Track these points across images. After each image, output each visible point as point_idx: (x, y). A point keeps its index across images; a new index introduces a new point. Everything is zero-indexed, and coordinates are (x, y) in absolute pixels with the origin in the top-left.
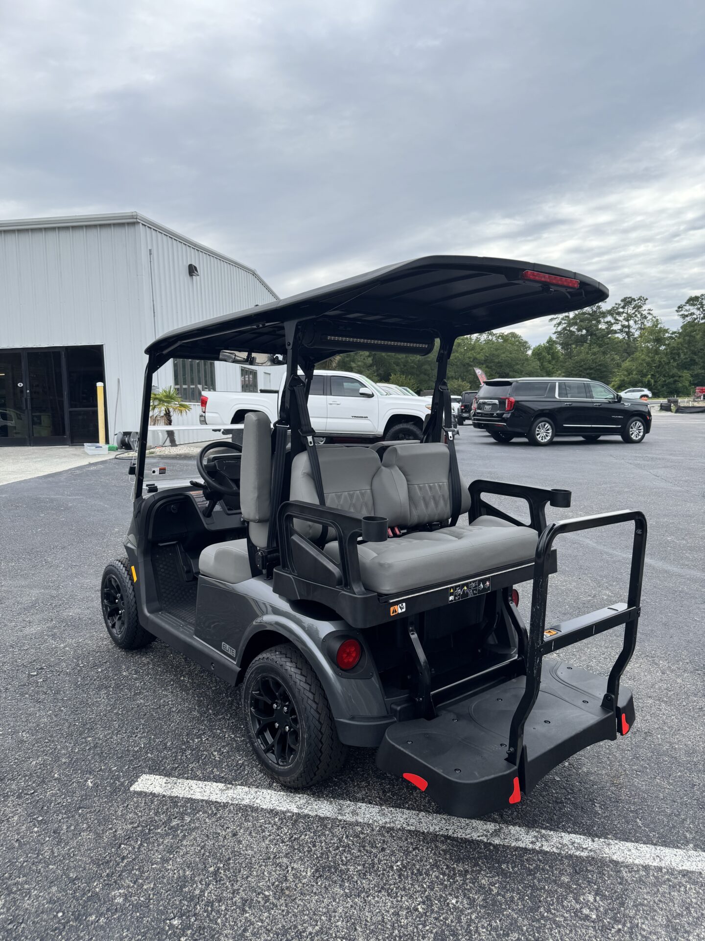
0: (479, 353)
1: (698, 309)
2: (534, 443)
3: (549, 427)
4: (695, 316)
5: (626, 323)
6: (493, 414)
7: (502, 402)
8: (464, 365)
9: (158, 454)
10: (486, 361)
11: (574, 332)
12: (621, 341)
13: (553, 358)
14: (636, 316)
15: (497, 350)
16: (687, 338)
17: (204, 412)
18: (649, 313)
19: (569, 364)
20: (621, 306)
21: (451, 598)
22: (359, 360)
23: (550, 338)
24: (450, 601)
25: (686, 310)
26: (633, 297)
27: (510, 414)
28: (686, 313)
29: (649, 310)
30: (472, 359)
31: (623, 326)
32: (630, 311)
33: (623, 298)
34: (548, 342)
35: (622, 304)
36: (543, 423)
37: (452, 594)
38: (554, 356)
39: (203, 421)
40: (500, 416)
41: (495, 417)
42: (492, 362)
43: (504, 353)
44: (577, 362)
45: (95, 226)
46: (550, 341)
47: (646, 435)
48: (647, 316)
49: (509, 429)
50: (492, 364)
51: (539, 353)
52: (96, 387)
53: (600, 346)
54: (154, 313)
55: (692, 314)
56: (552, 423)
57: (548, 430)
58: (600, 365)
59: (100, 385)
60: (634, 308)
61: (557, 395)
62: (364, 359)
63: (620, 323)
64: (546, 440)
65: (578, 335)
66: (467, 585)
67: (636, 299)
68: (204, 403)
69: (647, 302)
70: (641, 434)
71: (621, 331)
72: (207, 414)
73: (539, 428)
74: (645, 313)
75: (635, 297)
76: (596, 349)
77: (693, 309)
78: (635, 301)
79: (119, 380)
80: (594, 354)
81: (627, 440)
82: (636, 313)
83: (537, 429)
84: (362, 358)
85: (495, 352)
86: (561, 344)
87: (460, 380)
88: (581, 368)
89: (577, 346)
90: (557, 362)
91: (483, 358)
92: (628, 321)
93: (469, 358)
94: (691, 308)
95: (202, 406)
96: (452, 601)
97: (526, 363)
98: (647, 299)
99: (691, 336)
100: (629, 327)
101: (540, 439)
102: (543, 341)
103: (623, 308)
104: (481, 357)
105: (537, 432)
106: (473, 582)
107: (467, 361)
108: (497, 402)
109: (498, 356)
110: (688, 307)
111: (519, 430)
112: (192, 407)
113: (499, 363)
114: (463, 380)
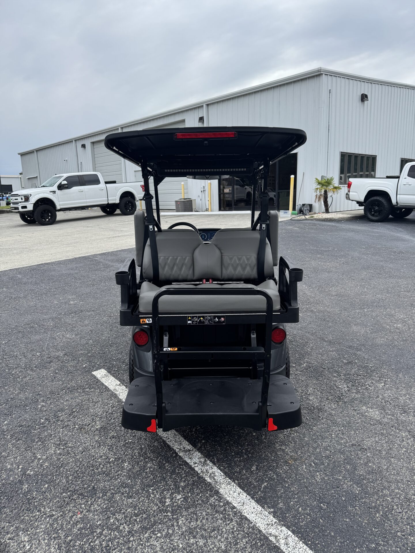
9: (315, 218)
17: (349, 192)
21: (189, 322)
24: (188, 324)
37: (190, 320)
39: (348, 197)
45: (298, 81)
52: (290, 178)
54: (329, 130)
59: (292, 177)
66: (203, 317)
68: (349, 185)
72: (350, 193)
79: (304, 173)
95: (348, 188)
96: (189, 323)
106: (209, 316)
112: (341, 187)
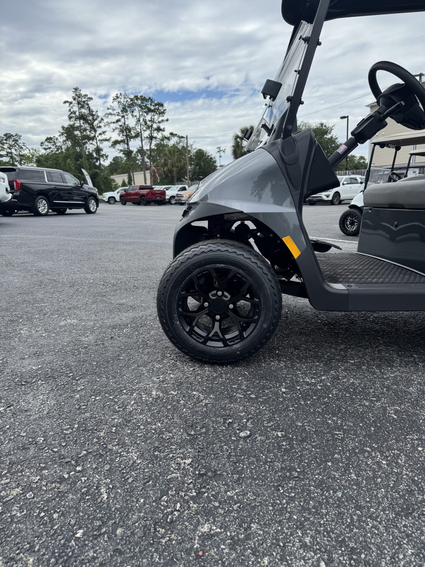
1: (53, 145)
2: (38, 214)
3: (45, 202)
4: (52, 149)
5: (10, 151)
14: (15, 146)
16: (55, 161)
18: (24, 145)
20: (4, 139)
25: (46, 145)
26: (11, 134)
27: (19, 193)
28: (47, 147)
29: (23, 143)
31: (8, 153)
32: (11, 142)
33: (5, 133)
35: (5, 138)
36: (41, 200)
47: (98, 208)
48: (23, 147)
49: (20, 204)
55: (50, 148)
56: (46, 200)
57: (45, 205)
60: (13, 141)
61: (46, 180)
63: (6, 150)
64: (45, 212)
67: (14, 135)
69: (21, 137)
70: (95, 208)
71: (7, 155)
73: (39, 203)
74: (21, 145)
75: (14, 134)
77: (50, 145)
78: (13, 136)
81: (88, 212)
82: (16, 144)
83: (38, 204)
92: (10, 149)
94: (49, 144)
98: (21, 136)
99: (57, 160)
100: (11, 153)
101: (41, 211)
103: (6, 140)
105: (38, 206)
110: (46, 143)
111: (26, 205)
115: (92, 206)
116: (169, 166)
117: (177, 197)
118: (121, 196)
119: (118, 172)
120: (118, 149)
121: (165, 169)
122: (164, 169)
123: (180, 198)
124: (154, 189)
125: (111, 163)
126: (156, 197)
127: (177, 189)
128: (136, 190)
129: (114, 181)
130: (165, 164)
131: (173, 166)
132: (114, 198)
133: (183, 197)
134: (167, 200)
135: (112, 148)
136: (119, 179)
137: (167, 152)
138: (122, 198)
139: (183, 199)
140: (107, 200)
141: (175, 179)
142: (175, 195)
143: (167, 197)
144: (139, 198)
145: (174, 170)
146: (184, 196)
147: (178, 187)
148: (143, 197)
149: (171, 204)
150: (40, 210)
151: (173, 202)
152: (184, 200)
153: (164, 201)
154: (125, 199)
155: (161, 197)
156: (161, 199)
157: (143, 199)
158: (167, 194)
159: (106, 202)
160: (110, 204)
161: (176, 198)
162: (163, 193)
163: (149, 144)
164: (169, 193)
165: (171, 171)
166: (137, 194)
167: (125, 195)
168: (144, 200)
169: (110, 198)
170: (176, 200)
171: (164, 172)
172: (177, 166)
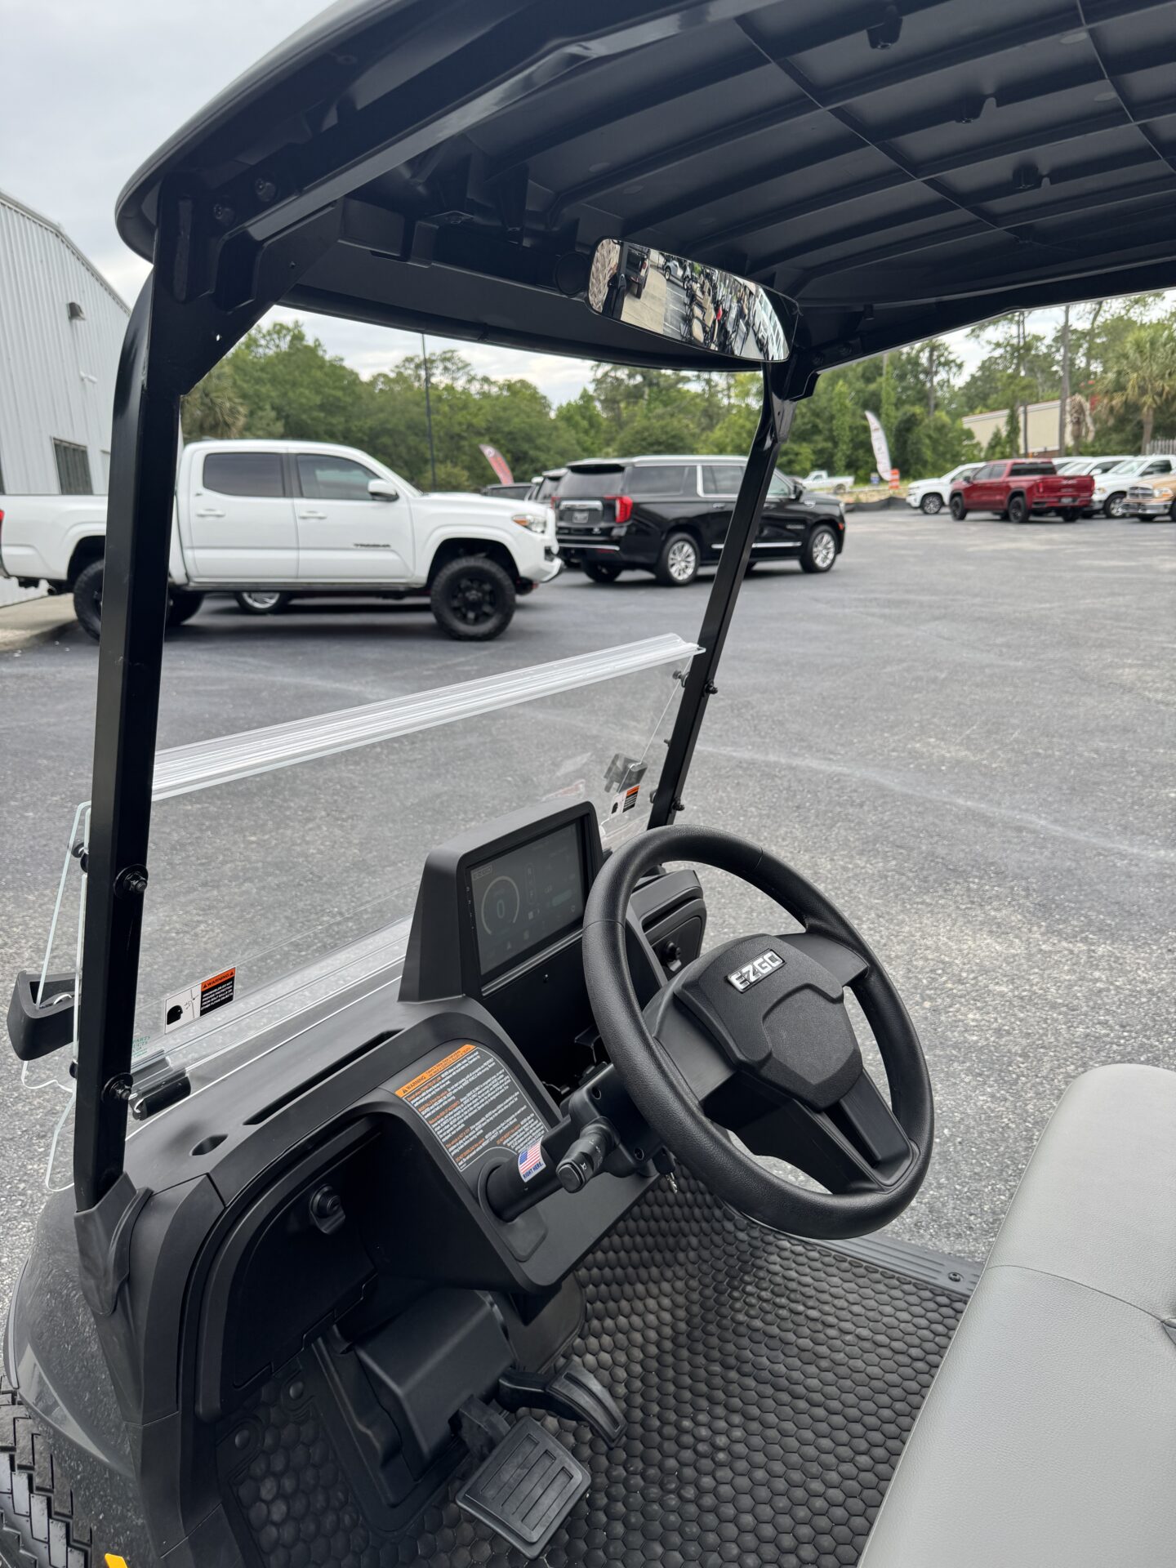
0: (476, 415)
2: (665, 581)
3: (690, 550)
6: (592, 530)
7: (609, 506)
8: (452, 437)
10: (488, 429)
11: (622, 380)
12: (697, 395)
13: (592, 425)
15: (505, 409)
19: (624, 436)
22: (259, 426)
23: (585, 391)
27: (625, 529)
30: (464, 427)
34: (582, 397)
36: (680, 544)
38: (593, 422)
40: (606, 532)
41: (596, 535)
42: (498, 431)
43: (517, 415)
44: (637, 432)
46: (585, 396)
49: (625, 557)
50: (498, 436)
51: (569, 416)
53: (665, 404)
56: (694, 542)
57: (688, 556)
58: (674, 437)
61: (700, 490)
62: (268, 425)
64: (685, 576)
65: (627, 386)
70: (831, 556)
73: (674, 553)
76: (660, 410)
80: (660, 417)
81: (809, 568)
83: (671, 556)
84: (264, 422)
85: (502, 414)
86: (602, 402)
87: (449, 464)
88: (644, 443)
89: (628, 404)
90: (597, 432)
91: (484, 425)
93: (460, 424)
97: (555, 433)
101: (675, 575)
102: (574, 397)
104: (480, 422)
105: (671, 562)
107: (457, 429)
108: (597, 504)
109: (508, 421)
111: (640, 559)
113: (510, 433)
114: (455, 465)
115: (823, 551)
116: (1129, 391)
117: (1132, 495)
118: (954, 495)
119: (990, 402)
120: (989, 342)
121: (1114, 403)
122: (1111, 399)
123: (1140, 500)
124: (1060, 473)
125: (973, 376)
126: (1061, 497)
127: (1140, 466)
128: (999, 475)
129: (969, 435)
130: (1120, 387)
131: (1143, 391)
132: (938, 495)
133: (1151, 495)
134: (1098, 506)
135: (973, 339)
136: (985, 426)
137: (1129, 348)
138: (957, 499)
139: (1153, 502)
140: (917, 504)
141: (1148, 429)
142: (1125, 488)
143: (1098, 497)
144: (1006, 502)
145: (1145, 403)
146: (1156, 493)
147: (1143, 463)
148: (1018, 499)
149: (1110, 516)
150: (674, 571)
151: (1117, 510)
152: (1152, 507)
153: (1086, 509)
154: (964, 504)
155: (1075, 498)
156: (1077, 503)
157: (1017, 503)
158: (1097, 485)
159: (916, 508)
160: (926, 513)
161: (1128, 499)
162: (1085, 485)
163: (1092, 316)
164: (1105, 485)
165: (1132, 408)
166: (1003, 488)
167: (967, 490)
168: (1018, 506)
169: (926, 496)
170: (1127, 506)
171: (1112, 409)
172: (1159, 390)
